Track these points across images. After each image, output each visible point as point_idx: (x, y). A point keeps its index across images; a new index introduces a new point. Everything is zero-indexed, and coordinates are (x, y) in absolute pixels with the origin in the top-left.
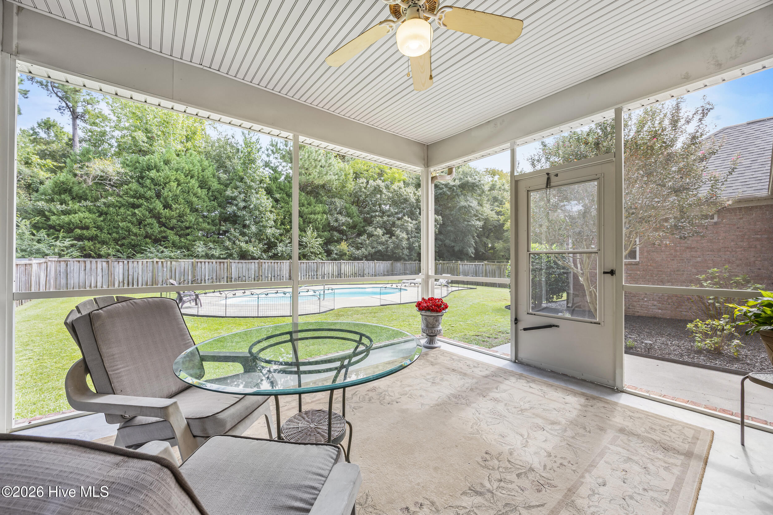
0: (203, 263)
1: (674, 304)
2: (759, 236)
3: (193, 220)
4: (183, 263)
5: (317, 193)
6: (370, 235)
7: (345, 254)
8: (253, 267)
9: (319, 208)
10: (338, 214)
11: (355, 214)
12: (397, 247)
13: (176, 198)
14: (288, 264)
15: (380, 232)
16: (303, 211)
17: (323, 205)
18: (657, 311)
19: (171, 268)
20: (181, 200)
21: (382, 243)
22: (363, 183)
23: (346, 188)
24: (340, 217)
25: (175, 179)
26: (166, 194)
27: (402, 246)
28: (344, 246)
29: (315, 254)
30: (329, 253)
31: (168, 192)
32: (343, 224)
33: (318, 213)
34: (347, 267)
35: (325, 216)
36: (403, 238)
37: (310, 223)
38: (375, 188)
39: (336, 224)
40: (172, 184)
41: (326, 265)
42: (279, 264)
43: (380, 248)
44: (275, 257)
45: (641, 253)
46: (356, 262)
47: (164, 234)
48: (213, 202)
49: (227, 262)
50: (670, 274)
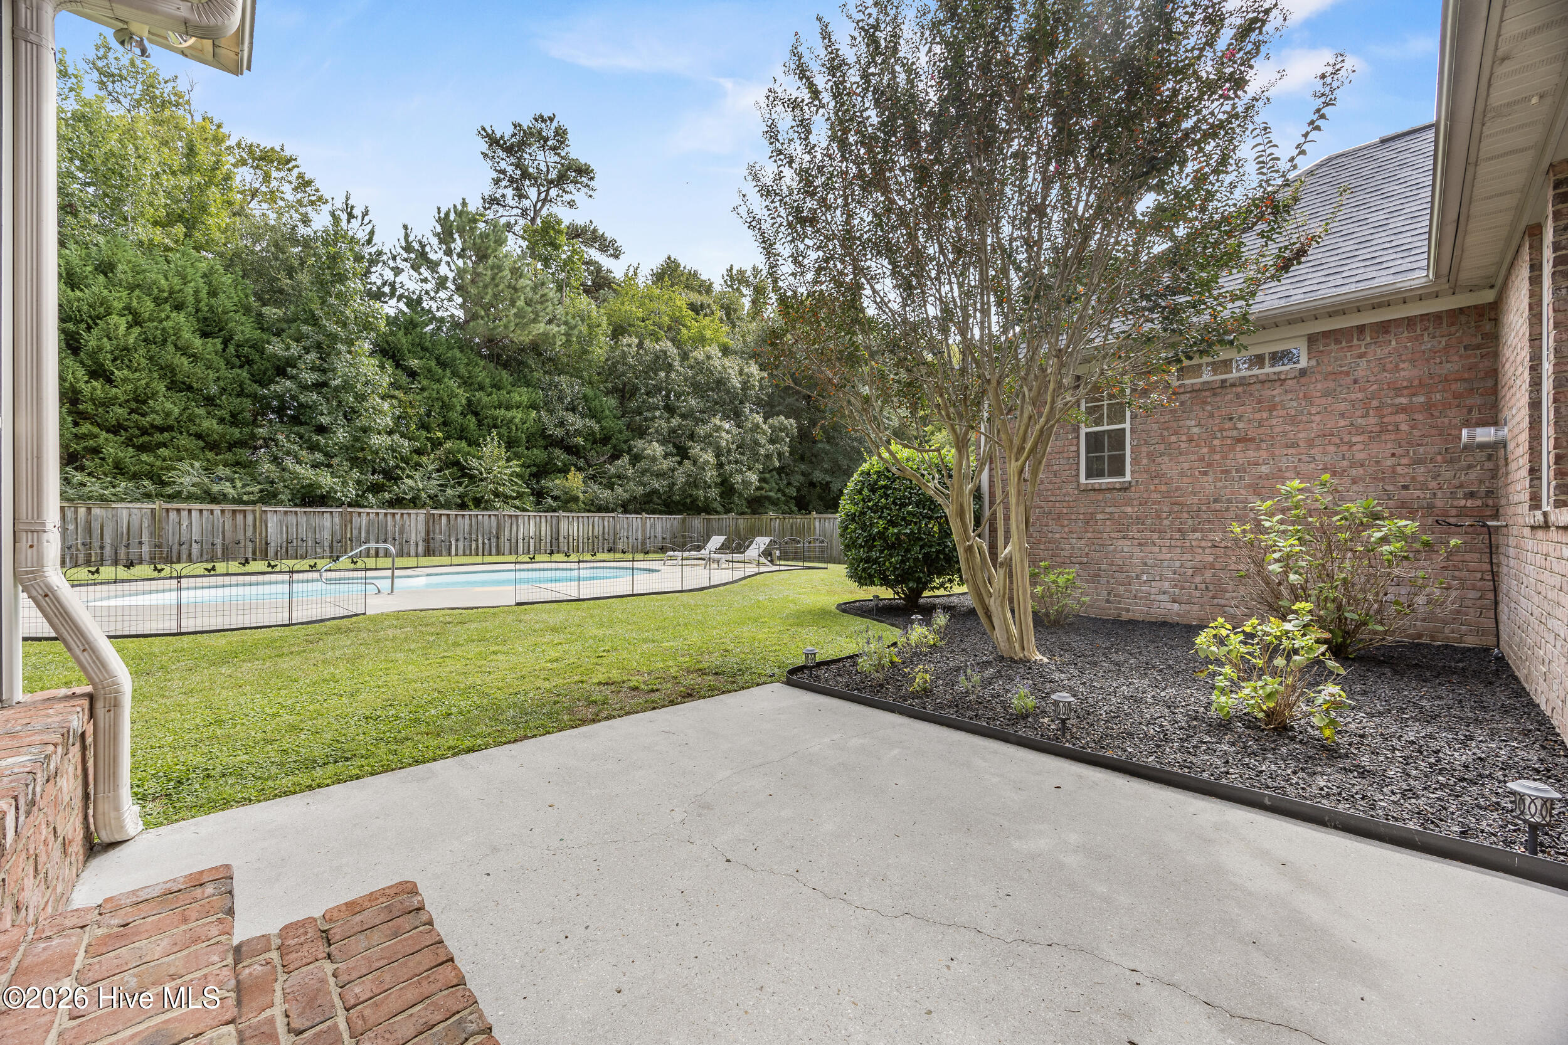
0: (185, 514)
1: (1207, 588)
2: (1404, 400)
3: (176, 411)
4: (125, 512)
5: (521, 363)
6: (636, 458)
7: (576, 499)
8: (328, 524)
9: (521, 395)
10: (567, 410)
11: (607, 412)
12: (694, 482)
13: (123, 354)
14: (421, 518)
15: (657, 449)
16: (479, 401)
17: (530, 389)
18: (1169, 605)
19: (89, 523)
20: (139, 358)
21: (660, 475)
22: (630, 346)
23: (590, 357)
24: (570, 418)
25: (125, 308)
26: (93, 343)
27: (705, 482)
28: (575, 481)
29: (506, 499)
30: (539, 495)
31: (100, 339)
32: (578, 432)
33: (518, 407)
34: (573, 526)
35: (534, 414)
36: (707, 462)
37: (495, 426)
38: (658, 357)
39: (559, 432)
40: (114, 319)
41: (520, 521)
42: (398, 517)
43: (656, 484)
44: (397, 502)
45: (1135, 461)
46: (596, 517)
47: (91, 443)
48: (239, 371)
49: (254, 512)
50: (1199, 510)
